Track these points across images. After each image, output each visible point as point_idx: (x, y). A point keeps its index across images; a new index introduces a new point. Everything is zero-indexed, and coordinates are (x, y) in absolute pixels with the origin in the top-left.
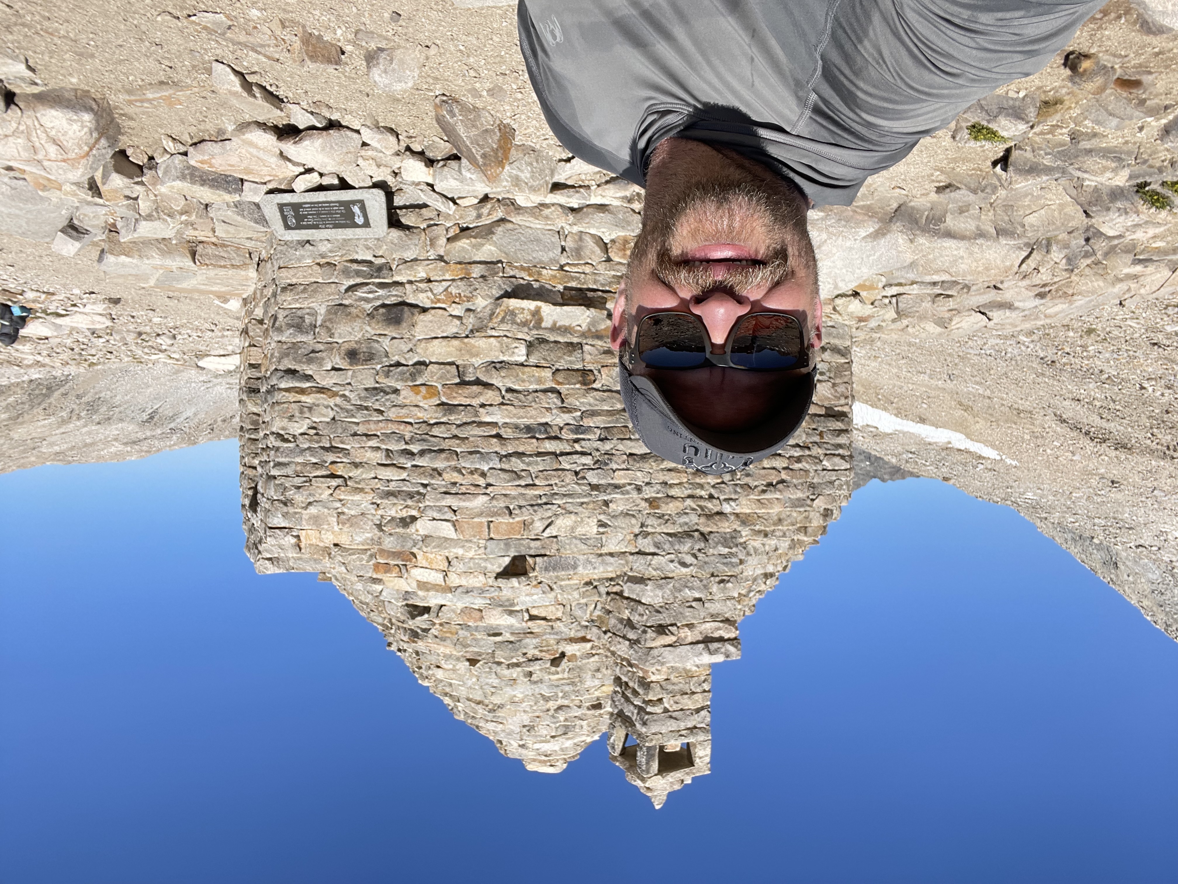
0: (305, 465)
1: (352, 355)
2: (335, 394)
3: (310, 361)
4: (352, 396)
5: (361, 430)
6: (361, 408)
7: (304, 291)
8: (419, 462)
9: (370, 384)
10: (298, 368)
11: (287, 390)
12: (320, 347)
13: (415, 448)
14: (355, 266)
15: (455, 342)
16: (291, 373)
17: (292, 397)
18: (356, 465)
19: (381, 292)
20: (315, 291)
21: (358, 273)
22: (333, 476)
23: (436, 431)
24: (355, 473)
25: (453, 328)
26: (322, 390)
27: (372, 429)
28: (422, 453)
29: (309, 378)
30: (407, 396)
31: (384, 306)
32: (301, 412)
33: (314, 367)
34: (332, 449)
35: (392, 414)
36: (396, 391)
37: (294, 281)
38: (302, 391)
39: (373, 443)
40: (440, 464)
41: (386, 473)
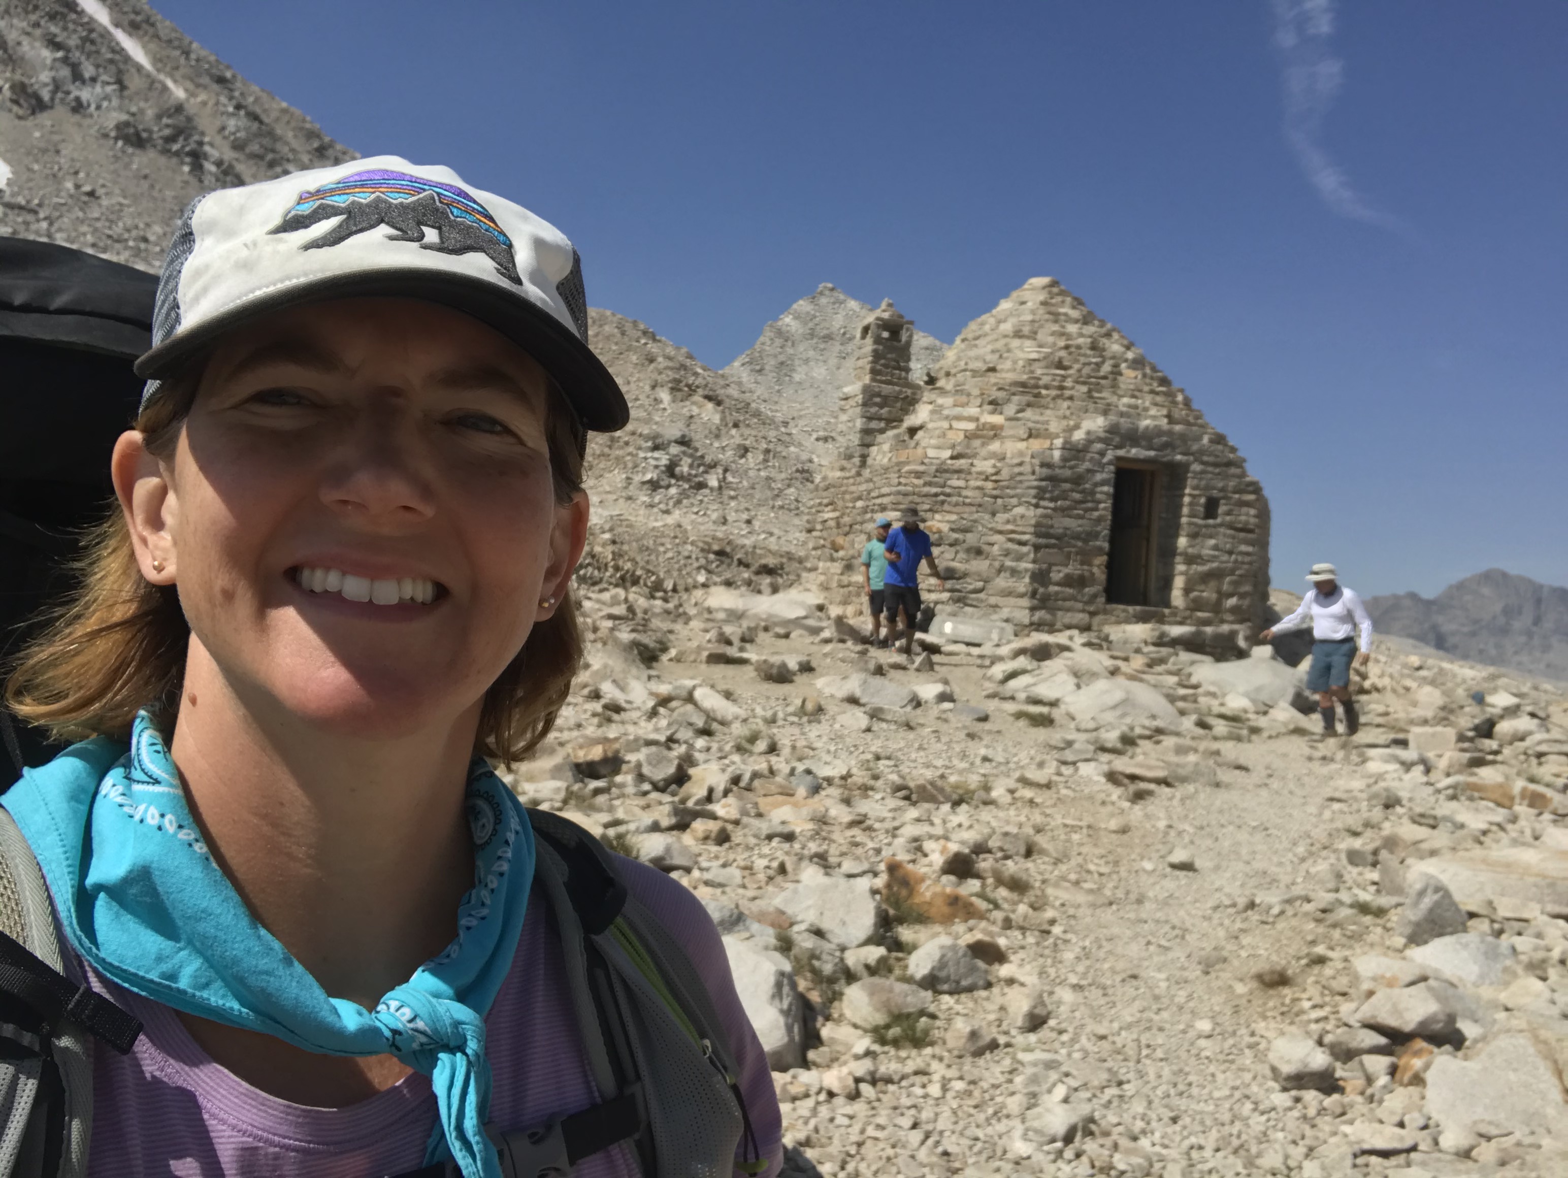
0: (1015, 487)
1: (979, 552)
2: (992, 529)
3: (1007, 549)
4: (981, 528)
5: (974, 509)
6: (975, 521)
8: (938, 490)
9: (969, 536)
10: (1017, 546)
11: (1024, 533)
12: (1001, 557)
13: (942, 498)
16: (1022, 543)
17: (1020, 529)
19: (958, 587)
20: (1003, 592)
21: (973, 600)
22: (996, 481)
24: (979, 482)
26: (1000, 532)
27: (967, 509)
28: (936, 495)
29: (1011, 540)
30: (945, 527)
31: (958, 579)
32: (1014, 519)
33: (1004, 546)
34: (996, 497)
35: (954, 517)
36: (952, 530)
37: (1017, 600)
38: (1013, 532)
39: (968, 501)
40: (926, 489)
41: (961, 483)
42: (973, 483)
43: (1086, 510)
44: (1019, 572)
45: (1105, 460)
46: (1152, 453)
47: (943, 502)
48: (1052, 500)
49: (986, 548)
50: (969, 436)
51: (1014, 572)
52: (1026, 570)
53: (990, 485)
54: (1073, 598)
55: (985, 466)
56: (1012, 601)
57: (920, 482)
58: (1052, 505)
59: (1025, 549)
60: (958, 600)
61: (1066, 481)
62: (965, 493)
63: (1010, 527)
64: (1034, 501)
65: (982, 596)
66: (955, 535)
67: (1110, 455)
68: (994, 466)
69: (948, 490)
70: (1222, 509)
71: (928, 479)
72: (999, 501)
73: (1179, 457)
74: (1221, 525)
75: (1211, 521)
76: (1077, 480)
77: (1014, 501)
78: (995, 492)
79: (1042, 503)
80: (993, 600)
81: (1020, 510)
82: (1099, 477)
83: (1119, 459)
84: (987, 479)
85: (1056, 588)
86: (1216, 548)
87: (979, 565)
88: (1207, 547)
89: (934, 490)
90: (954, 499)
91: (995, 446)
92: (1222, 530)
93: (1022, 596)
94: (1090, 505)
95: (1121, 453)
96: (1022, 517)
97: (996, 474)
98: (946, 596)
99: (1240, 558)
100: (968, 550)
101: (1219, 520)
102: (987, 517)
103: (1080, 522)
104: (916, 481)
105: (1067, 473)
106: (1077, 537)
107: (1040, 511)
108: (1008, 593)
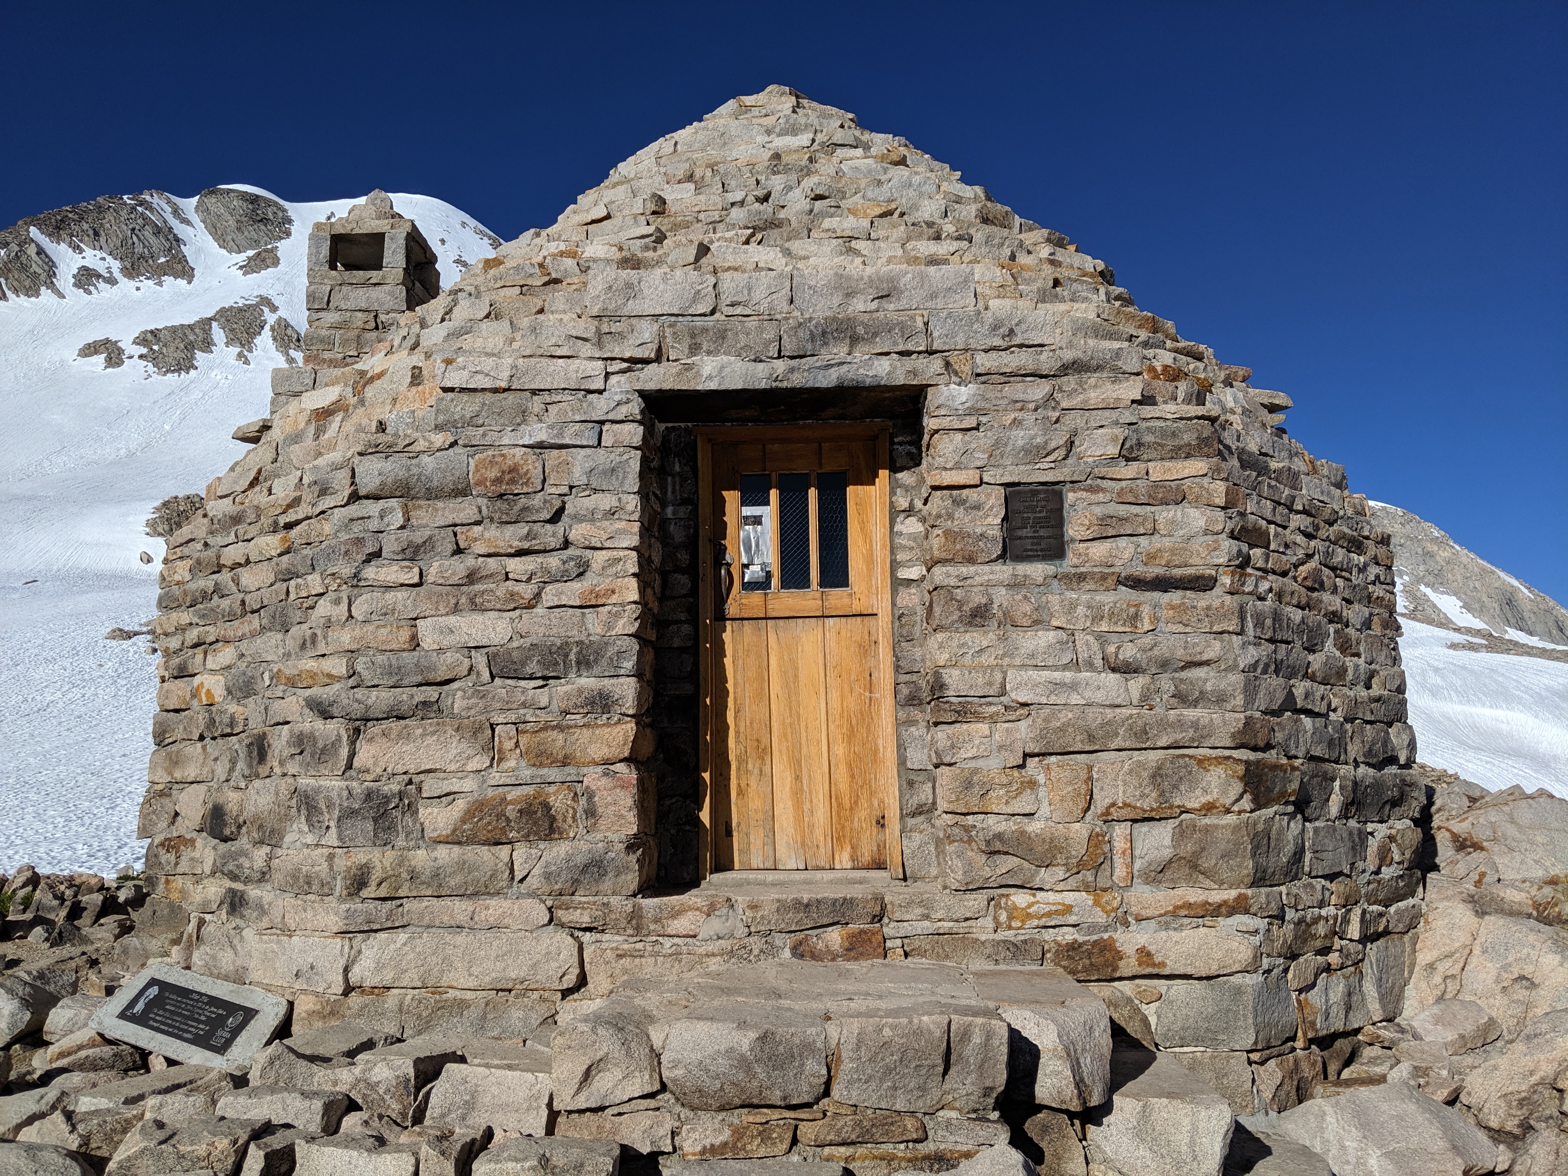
2: (280, 675)
3: (304, 735)
6: (259, 657)
12: (295, 763)
19: (231, 865)
29: (310, 703)
30: (219, 685)
31: (228, 840)
33: (300, 724)
38: (315, 676)
43: (540, 577)
47: (216, 614)
48: (413, 553)
49: (273, 733)
51: (312, 811)
58: (413, 574)
66: (233, 707)
74: (1074, 577)
75: (1032, 569)
76: (503, 487)
83: (653, 400)
85: (444, 854)
90: (229, 601)
92: (1086, 594)
95: (657, 378)
100: (247, 748)
101: (1069, 562)
102: (276, 638)
106: (504, 667)
108: (304, 884)
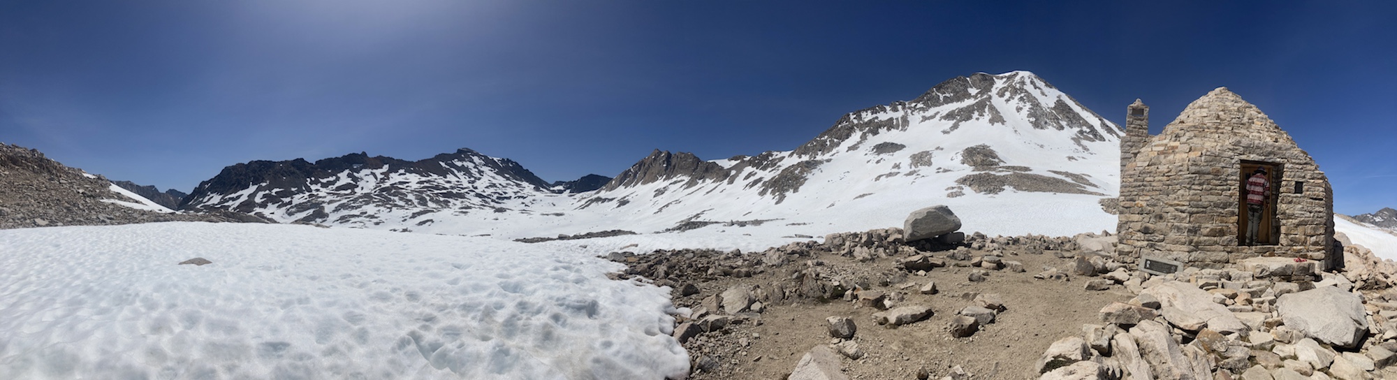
0: (1179, 179)
1: (1161, 218)
2: (1166, 204)
3: (1175, 216)
4: (1161, 204)
5: (1158, 193)
6: (1159, 200)
7: (1178, 242)
8: (1141, 183)
9: (1156, 208)
10: (1180, 213)
11: (1184, 205)
12: (1172, 221)
13: (1142, 187)
14: (1160, 248)
15: (1130, 220)
16: (1183, 212)
17: (1182, 203)
18: (1159, 181)
19: (1151, 238)
20: (1173, 241)
21: (1159, 246)
22: (1169, 177)
23: (1136, 193)
24: (1160, 178)
25: (1132, 225)
26: (1171, 205)
27: (1155, 193)
28: (1139, 186)
29: (1177, 210)
30: (1144, 204)
31: (1151, 234)
32: (1178, 198)
33: (1174, 214)
34: (1169, 185)
35: (1148, 198)
36: (1148, 206)
37: (1181, 246)
38: (1178, 205)
39: (1154, 188)
40: (1136, 183)
41: (1151, 179)
42: (1157, 178)
43: (1223, 190)
44: (1182, 229)
45: (1233, 161)
46: (1263, 158)
47: (1143, 190)
48: (1200, 184)
49: (1165, 215)
50: (1159, 153)
51: (1179, 229)
52: (1185, 228)
53: (1165, 178)
54: (1216, 243)
55: (1163, 168)
56: (1179, 247)
57: (1132, 180)
58: (1200, 188)
59: (1184, 215)
60: (1151, 246)
61: (1209, 174)
62: (1154, 184)
63: (1176, 202)
64: (1188, 186)
65: (1163, 244)
66: (1150, 208)
67: (1236, 158)
68: (1168, 168)
69: (1145, 183)
70: (1305, 188)
71: (1136, 177)
72: (1170, 187)
73: (1278, 160)
74: (1304, 197)
75: (1299, 195)
76: (1217, 174)
77: (1178, 187)
78: (1168, 182)
79: (1193, 187)
80: (1168, 247)
81: (1181, 192)
82: (1230, 171)
83: (1242, 161)
84: (1164, 175)
86: (1302, 209)
87: (1161, 225)
88: (1296, 209)
89: (1139, 183)
90: (1148, 188)
91: (1171, 157)
92: (1305, 199)
93: (1184, 244)
94: (1225, 187)
95: (1243, 157)
96: (1183, 196)
97: (1168, 172)
98: (1146, 243)
99: (1316, 215)
100: (1155, 217)
101: (1303, 194)
102: (1165, 197)
103: (1220, 197)
104: (1130, 180)
105: (1210, 169)
106: (1216, 205)
107: (1192, 192)
108: (1176, 242)
